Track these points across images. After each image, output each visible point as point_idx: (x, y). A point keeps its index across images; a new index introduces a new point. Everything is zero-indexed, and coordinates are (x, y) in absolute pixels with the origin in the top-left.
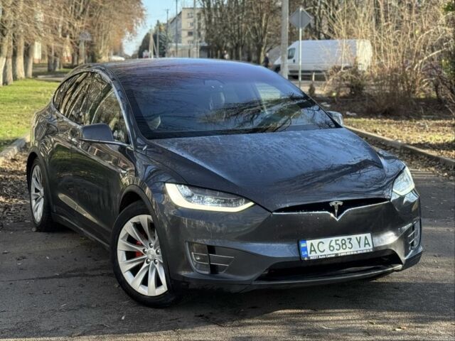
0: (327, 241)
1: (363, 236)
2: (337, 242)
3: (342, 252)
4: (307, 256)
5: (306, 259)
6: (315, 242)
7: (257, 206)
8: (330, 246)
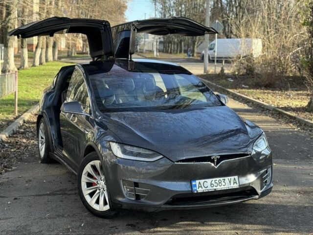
0: (209, 181)
1: (232, 178)
2: (216, 182)
3: (219, 188)
4: (196, 190)
5: (195, 192)
6: (202, 181)
7: (165, 158)
8: (211, 184)
